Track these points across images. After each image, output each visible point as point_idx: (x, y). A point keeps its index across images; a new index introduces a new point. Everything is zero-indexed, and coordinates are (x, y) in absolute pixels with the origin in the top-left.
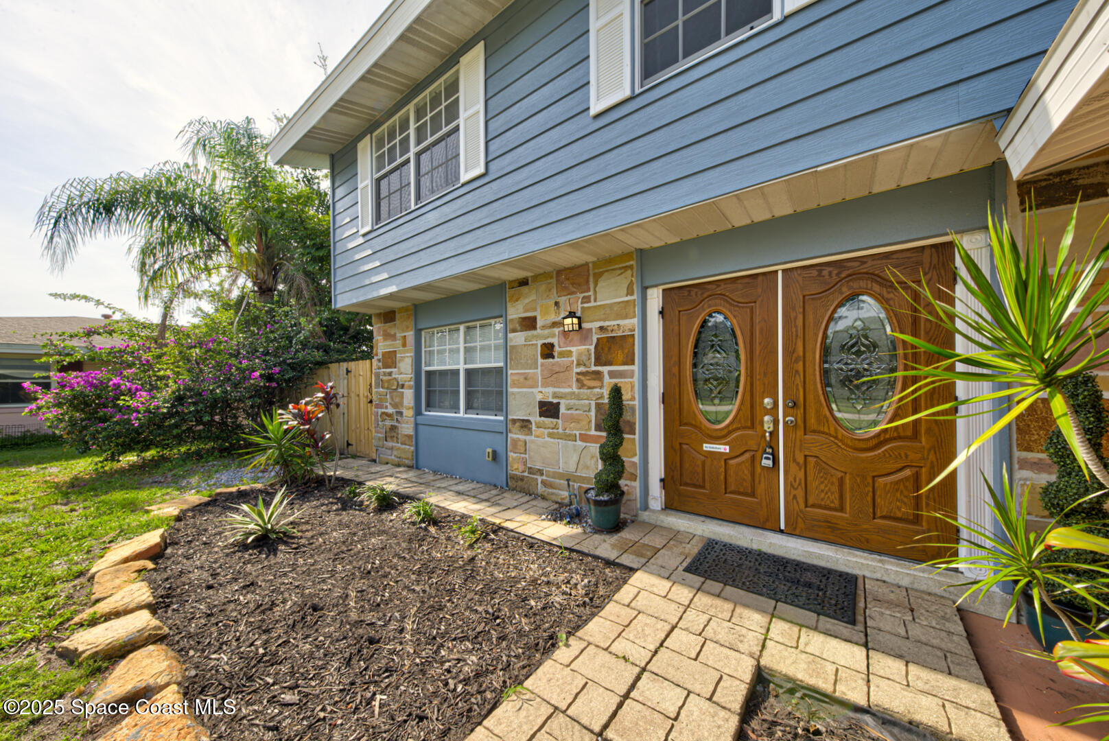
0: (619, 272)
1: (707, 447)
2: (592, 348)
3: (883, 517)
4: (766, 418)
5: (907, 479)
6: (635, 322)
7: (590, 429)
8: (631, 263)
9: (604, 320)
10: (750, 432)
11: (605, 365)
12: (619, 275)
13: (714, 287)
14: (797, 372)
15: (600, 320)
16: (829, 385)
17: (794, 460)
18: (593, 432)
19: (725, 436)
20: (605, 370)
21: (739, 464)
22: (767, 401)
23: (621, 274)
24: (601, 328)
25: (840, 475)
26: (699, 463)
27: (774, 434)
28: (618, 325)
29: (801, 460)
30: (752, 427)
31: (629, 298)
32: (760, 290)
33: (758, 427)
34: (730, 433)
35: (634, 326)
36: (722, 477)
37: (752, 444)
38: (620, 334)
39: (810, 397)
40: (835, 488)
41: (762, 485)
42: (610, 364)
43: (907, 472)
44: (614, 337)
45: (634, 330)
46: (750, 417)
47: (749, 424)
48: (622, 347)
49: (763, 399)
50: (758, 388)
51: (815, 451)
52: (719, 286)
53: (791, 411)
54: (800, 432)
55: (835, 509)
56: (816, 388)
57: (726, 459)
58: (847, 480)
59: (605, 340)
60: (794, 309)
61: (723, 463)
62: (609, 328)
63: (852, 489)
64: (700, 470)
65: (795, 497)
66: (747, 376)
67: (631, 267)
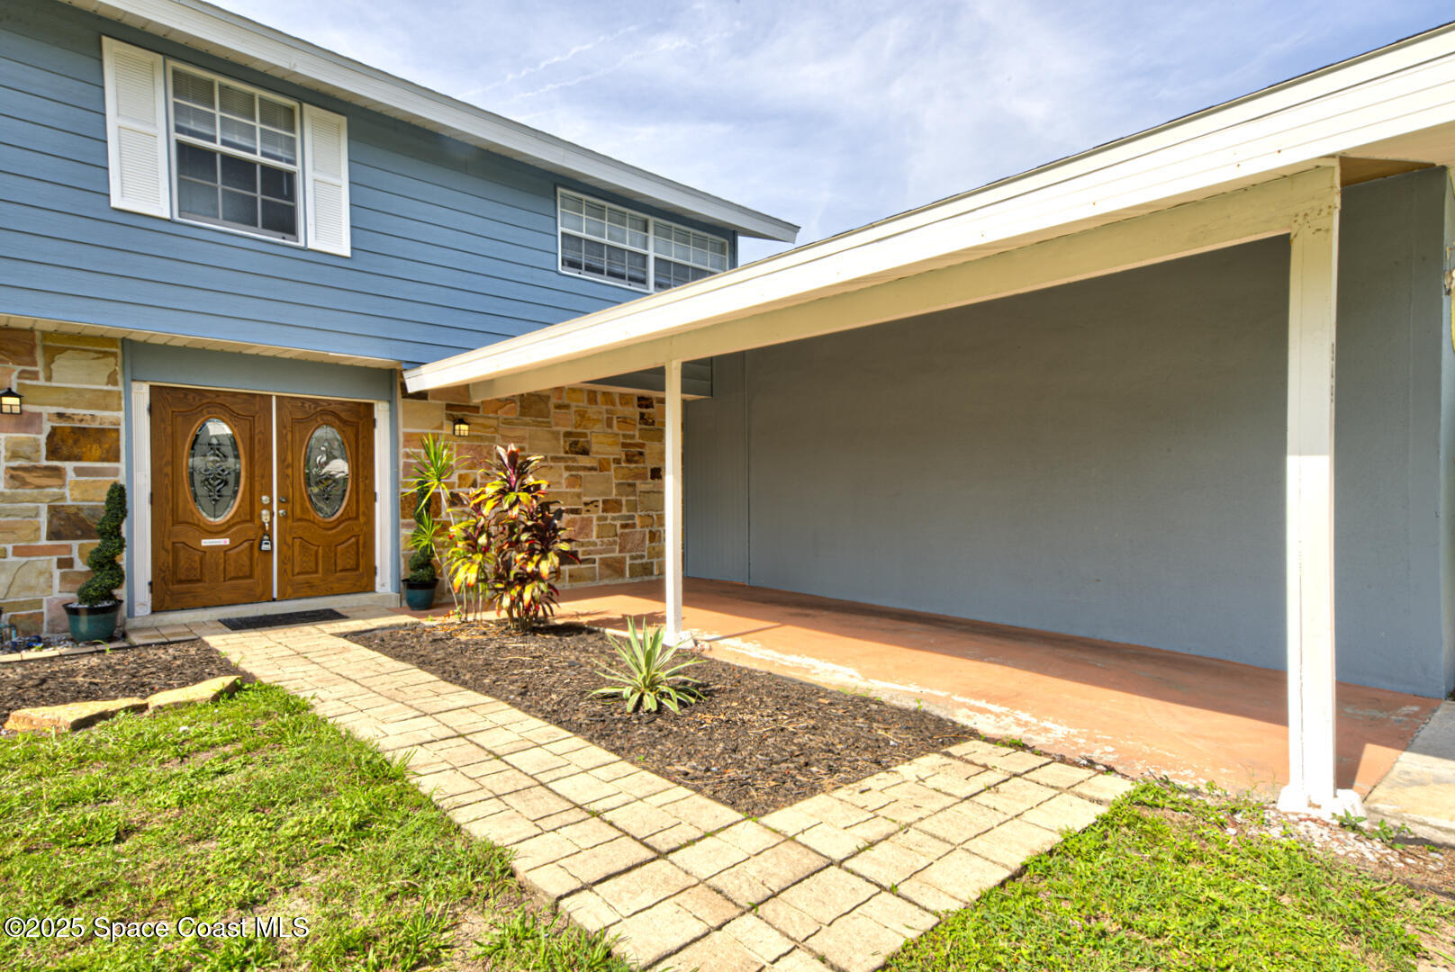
0: (96, 355)
1: (206, 543)
2: (43, 438)
3: (341, 571)
4: (264, 512)
5: (352, 544)
6: (121, 414)
7: (38, 539)
8: (114, 350)
9: (67, 406)
10: (249, 525)
11: (68, 459)
12: (94, 359)
13: (213, 396)
14: (287, 475)
15: (59, 405)
16: (310, 486)
17: (285, 543)
18: (44, 542)
19: (223, 531)
20: (69, 466)
21: (239, 553)
22: (265, 499)
23: (98, 358)
24: (60, 415)
25: (315, 548)
26: (197, 558)
27: (271, 523)
28: (92, 415)
29: (290, 542)
30: (252, 520)
31: (110, 388)
32: (257, 407)
33: (256, 521)
34: (230, 527)
35: (119, 418)
36: (221, 568)
37: (251, 535)
38: (96, 425)
39: (297, 494)
40: (313, 558)
41: (260, 567)
42: (78, 458)
43: (353, 540)
44: (84, 429)
45: (119, 424)
46: (250, 512)
47: (248, 518)
48: (100, 442)
49: (261, 496)
50: (257, 487)
51: (300, 533)
52: (218, 396)
53: (283, 505)
54: (290, 521)
55: (312, 573)
56: (301, 489)
57: (225, 550)
58: (320, 551)
59: (69, 430)
60: (285, 427)
61: (222, 554)
62: (75, 417)
63: (323, 557)
64: (197, 565)
65: (285, 571)
66: (247, 477)
67: (114, 355)
